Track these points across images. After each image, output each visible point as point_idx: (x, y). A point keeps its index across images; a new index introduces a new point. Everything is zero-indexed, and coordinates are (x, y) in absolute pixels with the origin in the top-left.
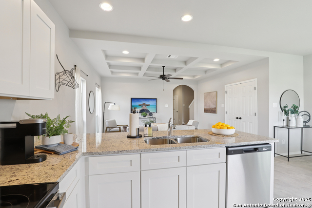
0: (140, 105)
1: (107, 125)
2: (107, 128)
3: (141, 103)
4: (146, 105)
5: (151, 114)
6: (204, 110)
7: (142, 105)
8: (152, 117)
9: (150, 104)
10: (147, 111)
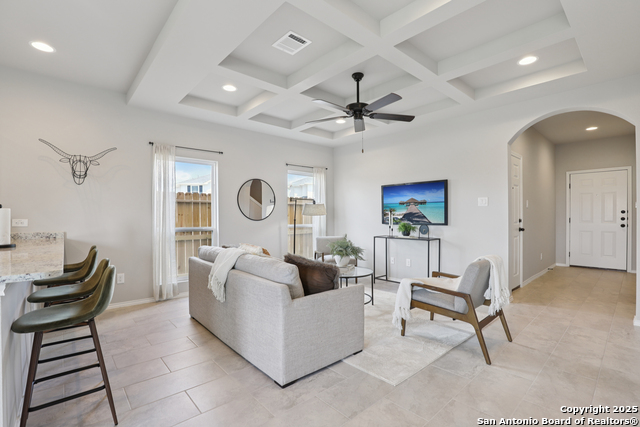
0: (402, 204)
3: (405, 199)
4: (417, 203)
5: (424, 228)
8: (426, 236)
9: (428, 200)
10: (419, 217)
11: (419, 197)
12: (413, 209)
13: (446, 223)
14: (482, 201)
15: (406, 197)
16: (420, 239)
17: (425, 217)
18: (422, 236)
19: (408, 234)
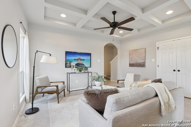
0: (75, 60)
1: (37, 83)
2: (38, 87)
3: (77, 58)
4: (81, 60)
5: (86, 68)
6: (130, 65)
7: (78, 60)
8: (87, 71)
9: (85, 59)
10: (82, 65)
11: (82, 58)
12: (80, 62)
13: (90, 67)
14: (99, 61)
15: (77, 57)
16: (85, 72)
17: (84, 65)
18: (85, 71)
19: (81, 71)
